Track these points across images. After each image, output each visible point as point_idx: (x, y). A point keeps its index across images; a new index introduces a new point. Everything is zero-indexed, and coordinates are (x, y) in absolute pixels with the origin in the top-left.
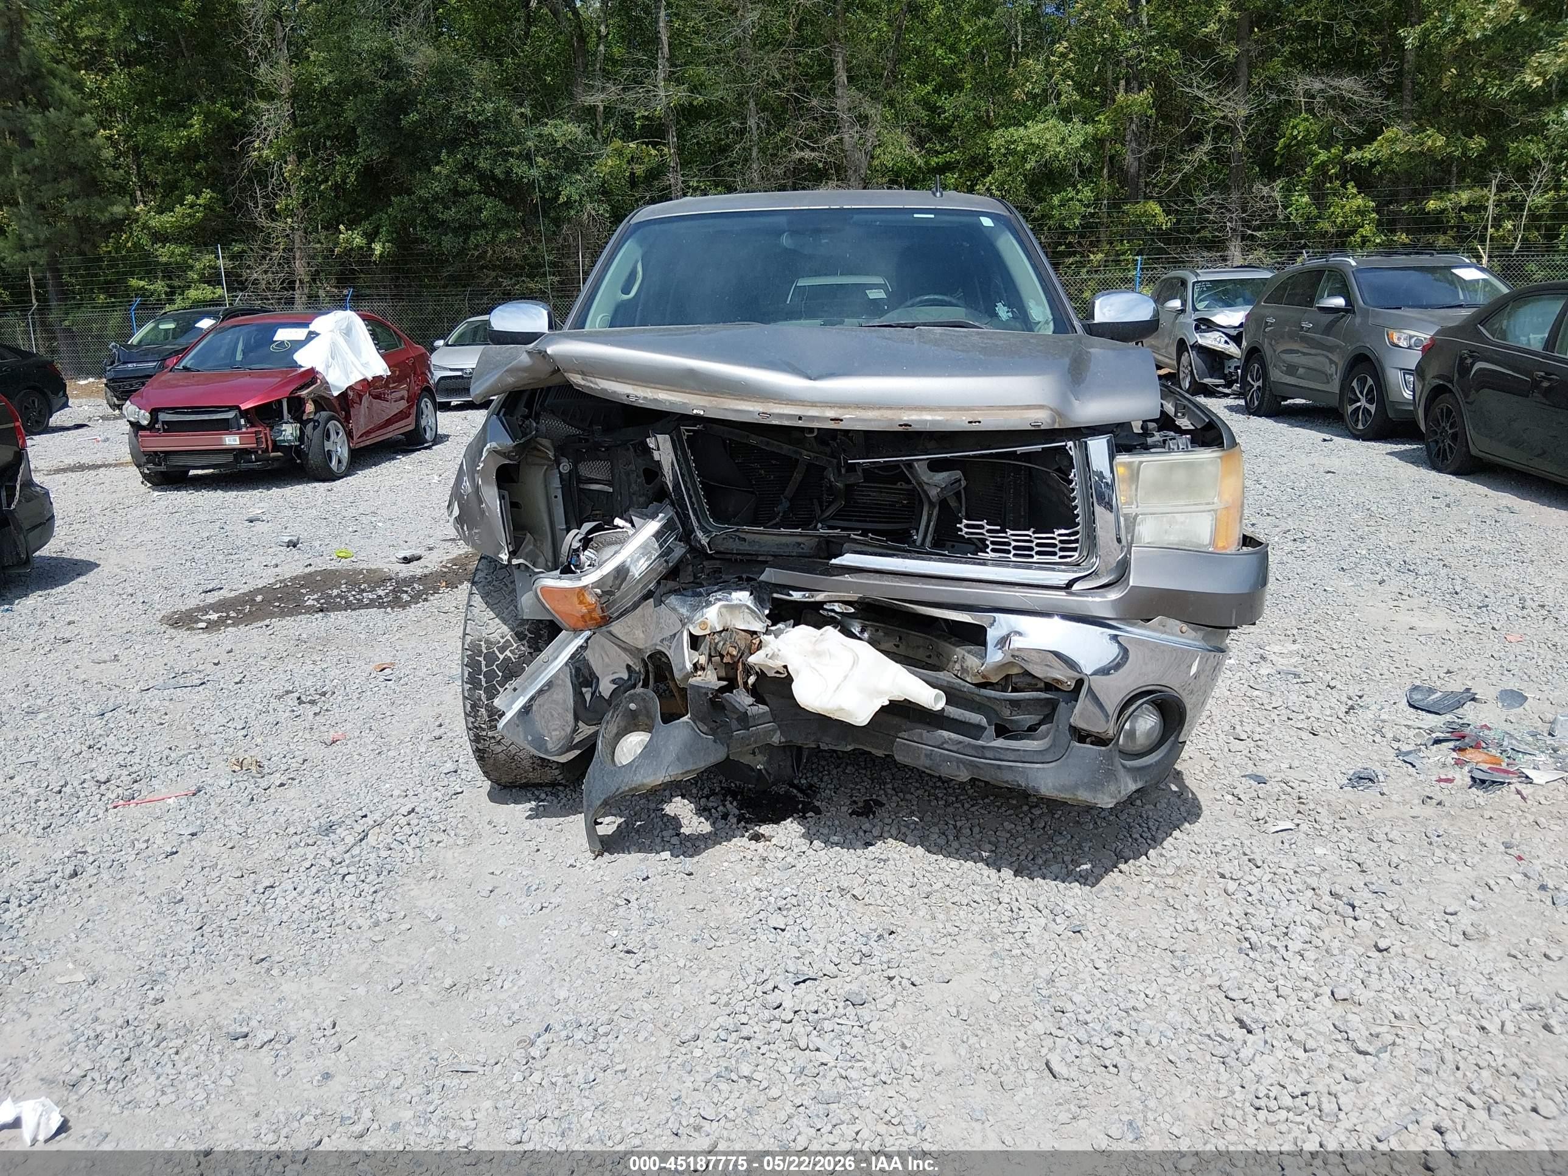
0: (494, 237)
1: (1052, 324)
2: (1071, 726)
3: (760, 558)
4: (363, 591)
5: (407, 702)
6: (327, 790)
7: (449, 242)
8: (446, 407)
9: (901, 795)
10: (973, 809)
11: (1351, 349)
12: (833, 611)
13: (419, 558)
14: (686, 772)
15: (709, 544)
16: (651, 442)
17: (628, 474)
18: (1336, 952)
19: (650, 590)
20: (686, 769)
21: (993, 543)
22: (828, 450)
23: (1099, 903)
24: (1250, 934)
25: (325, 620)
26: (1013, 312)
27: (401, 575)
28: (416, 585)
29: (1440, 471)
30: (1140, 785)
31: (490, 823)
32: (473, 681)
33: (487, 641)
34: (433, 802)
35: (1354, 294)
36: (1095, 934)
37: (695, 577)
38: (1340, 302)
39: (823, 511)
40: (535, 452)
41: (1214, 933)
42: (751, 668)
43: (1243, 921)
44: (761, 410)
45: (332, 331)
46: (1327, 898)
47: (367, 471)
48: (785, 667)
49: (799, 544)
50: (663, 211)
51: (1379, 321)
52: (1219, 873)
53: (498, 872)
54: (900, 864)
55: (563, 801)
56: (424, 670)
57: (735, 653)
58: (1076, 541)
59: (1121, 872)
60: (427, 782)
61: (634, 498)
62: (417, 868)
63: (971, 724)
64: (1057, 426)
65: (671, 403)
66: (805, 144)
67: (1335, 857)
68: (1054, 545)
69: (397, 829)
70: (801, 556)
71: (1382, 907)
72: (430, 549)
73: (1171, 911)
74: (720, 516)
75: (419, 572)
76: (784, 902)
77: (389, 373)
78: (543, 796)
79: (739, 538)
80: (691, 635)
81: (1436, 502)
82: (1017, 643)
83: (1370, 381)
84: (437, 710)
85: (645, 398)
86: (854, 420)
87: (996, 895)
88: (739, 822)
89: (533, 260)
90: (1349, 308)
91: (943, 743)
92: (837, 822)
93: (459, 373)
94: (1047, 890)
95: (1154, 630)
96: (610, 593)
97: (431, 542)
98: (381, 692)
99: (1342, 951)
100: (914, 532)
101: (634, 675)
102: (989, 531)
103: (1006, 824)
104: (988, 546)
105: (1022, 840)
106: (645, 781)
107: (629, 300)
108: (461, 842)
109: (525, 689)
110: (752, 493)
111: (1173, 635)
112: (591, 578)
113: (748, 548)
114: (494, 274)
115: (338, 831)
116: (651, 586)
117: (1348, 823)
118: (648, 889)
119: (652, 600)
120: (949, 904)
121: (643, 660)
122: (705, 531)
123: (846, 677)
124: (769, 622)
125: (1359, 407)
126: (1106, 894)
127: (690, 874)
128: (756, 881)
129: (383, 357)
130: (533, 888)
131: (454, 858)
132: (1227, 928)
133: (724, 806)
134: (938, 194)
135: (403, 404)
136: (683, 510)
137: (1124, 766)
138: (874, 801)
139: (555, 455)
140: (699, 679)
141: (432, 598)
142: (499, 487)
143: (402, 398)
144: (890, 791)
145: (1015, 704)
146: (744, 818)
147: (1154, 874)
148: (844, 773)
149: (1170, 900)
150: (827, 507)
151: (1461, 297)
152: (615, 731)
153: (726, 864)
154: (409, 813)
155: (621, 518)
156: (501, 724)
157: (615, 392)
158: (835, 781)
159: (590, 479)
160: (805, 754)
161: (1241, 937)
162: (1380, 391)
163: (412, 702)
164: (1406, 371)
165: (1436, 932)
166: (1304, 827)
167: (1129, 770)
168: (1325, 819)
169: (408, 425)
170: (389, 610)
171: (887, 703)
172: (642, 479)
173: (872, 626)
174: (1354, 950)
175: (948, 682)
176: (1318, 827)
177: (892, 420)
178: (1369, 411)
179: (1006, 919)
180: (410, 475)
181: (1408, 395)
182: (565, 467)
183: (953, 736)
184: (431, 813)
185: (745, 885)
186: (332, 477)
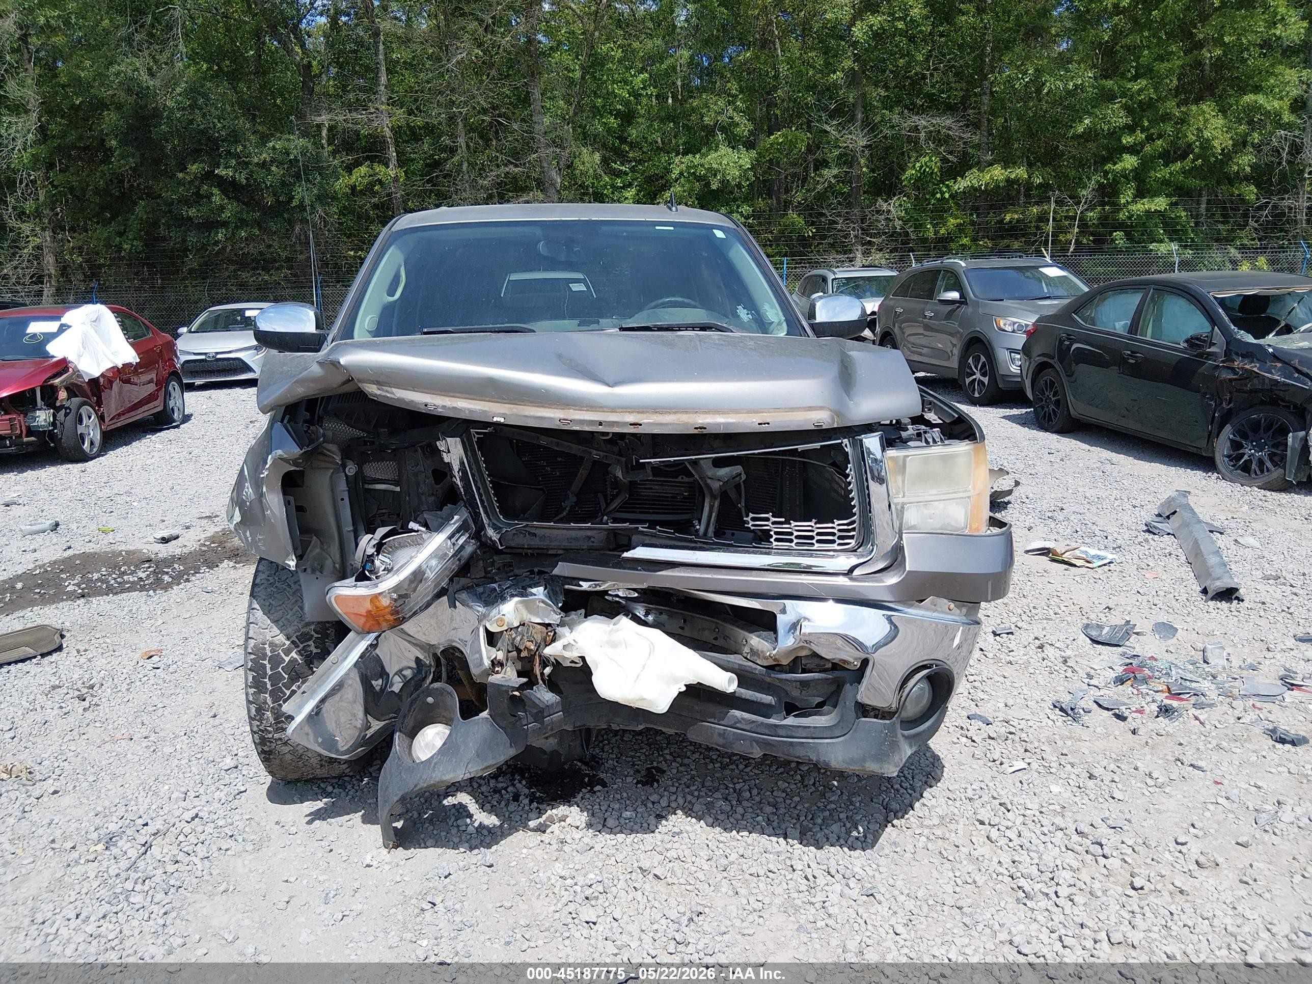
0: (233, 234)
1: (785, 325)
2: (857, 702)
3: (550, 552)
4: (124, 573)
5: (178, 691)
6: (103, 795)
7: (193, 238)
8: (191, 387)
9: (679, 759)
10: (748, 770)
11: (965, 333)
12: (617, 596)
13: (177, 537)
14: (486, 768)
15: (499, 540)
16: (441, 445)
17: (416, 475)
18: (1099, 894)
19: (443, 588)
20: (486, 765)
21: (776, 533)
22: (616, 449)
23: (883, 861)
24: (1022, 882)
25: (88, 606)
26: (752, 314)
27: (160, 555)
28: (176, 566)
29: (1046, 430)
30: (914, 749)
31: (277, 823)
32: (258, 685)
33: (272, 644)
34: (216, 805)
35: (966, 288)
36: (888, 896)
37: (486, 572)
38: (955, 295)
39: (608, 505)
40: (321, 457)
41: (991, 884)
42: (548, 659)
43: (1013, 870)
44: (562, 416)
45: (83, 323)
46: (1076, 838)
47: (119, 451)
48: (583, 658)
49: (589, 538)
50: (423, 220)
51: (987, 311)
52: (978, 820)
53: (292, 879)
54: (692, 836)
55: (351, 793)
56: (192, 656)
57: (532, 647)
58: (854, 529)
59: (893, 826)
60: (208, 781)
61: (423, 498)
62: (208, 881)
63: (763, 704)
64: (836, 426)
65: (471, 411)
66: (508, 161)
67: (1069, 794)
68: (833, 534)
69: (181, 838)
70: (590, 549)
71: (1123, 842)
72: (188, 528)
73: (948, 865)
74: (510, 512)
75: (178, 551)
76: (591, 890)
77: (138, 360)
78: (330, 789)
79: (530, 533)
80: (487, 630)
81: (1051, 457)
82: (807, 628)
83: (983, 359)
84: (210, 699)
85: (444, 407)
86: (652, 423)
87: (789, 863)
88: (531, 802)
89: (268, 256)
90: (963, 301)
91: (736, 723)
92: (625, 795)
93: (203, 357)
94: (834, 855)
95: (927, 609)
96: (405, 596)
97: (186, 520)
98: (152, 682)
99: (1105, 892)
100: (696, 522)
101: (424, 669)
102: (774, 523)
103: (780, 783)
104: (771, 536)
105: (797, 799)
106: (444, 778)
107: (395, 302)
108: (250, 847)
109: (314, 692)
110: (541, 489)
111: (943, 612)
112: (388, 583)
113: (539, 543)
114: (232, 268)
115: (119, 844)
116: (443, 584)
117: (1070, 758)
118: (452, 888)
119: (445, 598)
120: (747, 877)
121: (435, 655)
122: (496, 528)
123: (644, 666)
124: (563, 614)
125: (975, 379)
126: (886, 851)
127: (491, 866)
128: (559, 868)
129: (132, 345)
130: (331, 895)
131: (245, 866)
132: (1000, 877)
133: (514, 785)
134: (674, 209)
135: (152, 388)
136: (473, 508)
137: (903, 736)
138: (656, 768)
139: (342, 459)
140: (498, 676)
141: (193, 578)
142: (285, 493)
143: (151, 381)
144: (668, 757)
145: (804, 684)
146: (535, 798)
147: (922, 826)
148: (622, 740)
149: (944, 852)
150: (612, 500)
151: (1046, 291)
152: (411, 724)
153: (525, 851)
154: (193, 819)
155: (416, 521)
156: (292, 727)
157: (412, 401)
158: (616, 750)
159: (378, 479)
160: (594, 733)
161: (1015, 886)
162: (991, 366)
163: (183, 691)
164: (1013, 351)
165: (1175, 864)
166: (1035, 765)
167: (906, 738)
168: (1051, 757)
169: (156, 407)
170: (151, 592)
171: (684, 689)
172: (431, 480)
173: (656, 609)
174: (1114, 890)
175: (739, 665)
176: (1047, 765)
177: (687, 423)
178: (983, 383)
179: (804, 888)
180: (161, 454)
181: (1014, 369)
182: (351, 469)
183: (746, 715)
184: (215, 817)
185: (548, 874)
186: (84, 458)
